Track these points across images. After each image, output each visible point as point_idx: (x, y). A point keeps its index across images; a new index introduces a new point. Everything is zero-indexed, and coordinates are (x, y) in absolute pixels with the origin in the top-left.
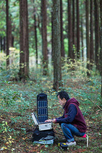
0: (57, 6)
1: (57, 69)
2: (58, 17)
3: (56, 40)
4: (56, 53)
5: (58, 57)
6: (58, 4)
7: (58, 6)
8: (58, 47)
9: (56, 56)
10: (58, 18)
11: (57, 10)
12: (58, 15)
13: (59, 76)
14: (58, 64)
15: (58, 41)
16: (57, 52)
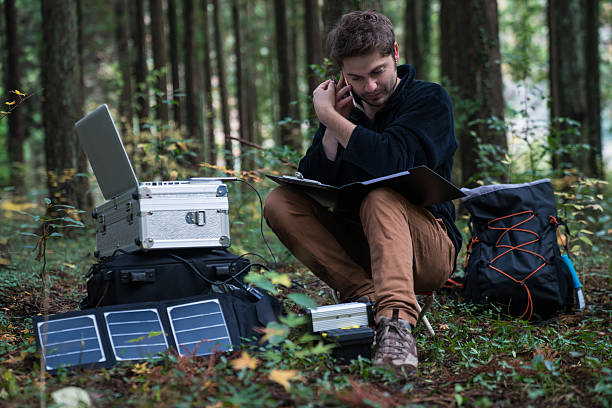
8: (64, 30)
9: (58, 70)
14: (66, 106)
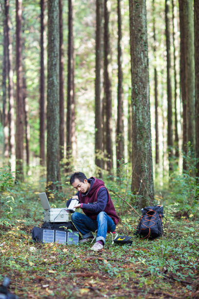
0: (55, 57)
1: (53, 161)
2: (55, 74)
3: (53, 112)
4: (51, 134)
5: (54, 140)
6: (56, 53)
7: (56, 55)
8: (54, 124)
10: (57, 76)
11: (54, 63)
12: (55, 70)
13: (56, 173)
14: (54, 152)
15: (56, 114)
16: (53, 132)
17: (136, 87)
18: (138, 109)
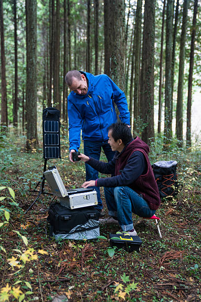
12: (34, 53)
17: (115, 58)
18: (117, 78)
